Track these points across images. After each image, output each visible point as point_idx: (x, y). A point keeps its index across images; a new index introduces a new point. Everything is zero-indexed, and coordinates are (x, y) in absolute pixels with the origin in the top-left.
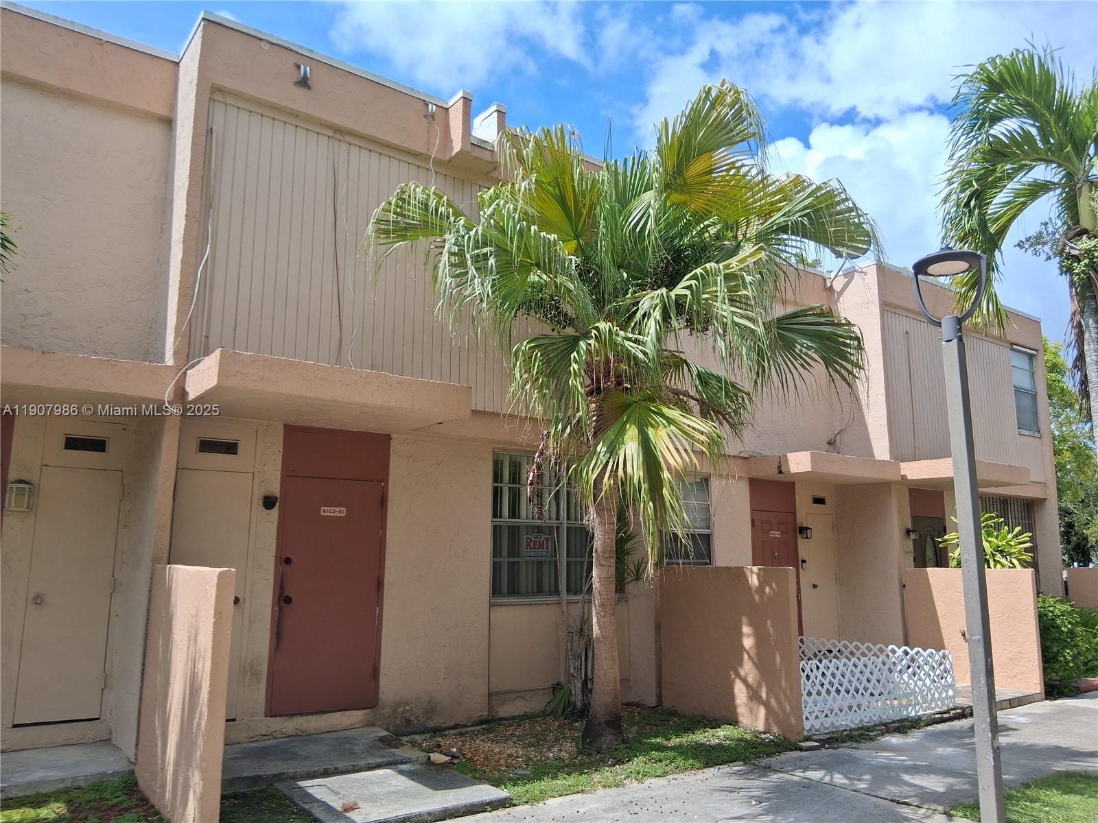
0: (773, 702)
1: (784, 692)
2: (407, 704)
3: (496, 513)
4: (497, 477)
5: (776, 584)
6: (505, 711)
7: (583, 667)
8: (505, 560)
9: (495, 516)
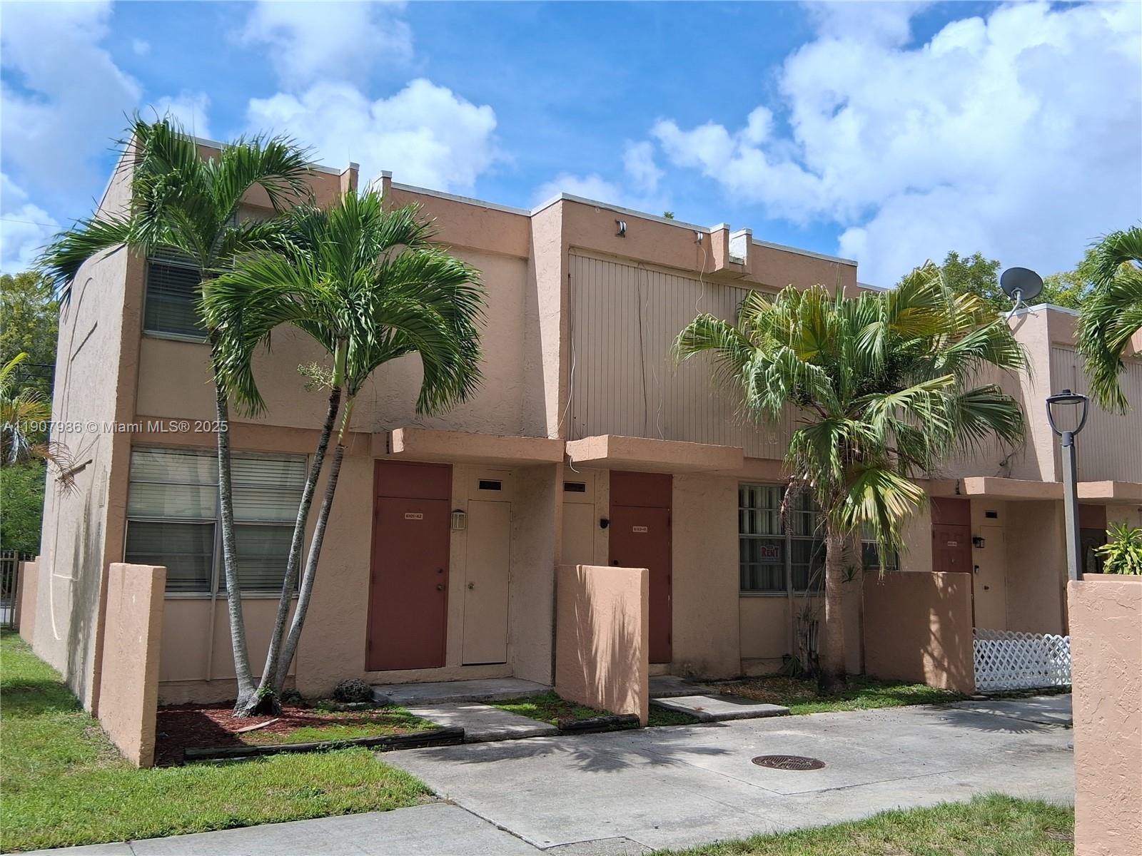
0: (953, 669)
1: (961, 662)
3: (741, 530)
4: (741, 504)
5: (957, 586)
6: (752, 672)
7: (808, 643)
8: (748, 564)
9: (740, 532)
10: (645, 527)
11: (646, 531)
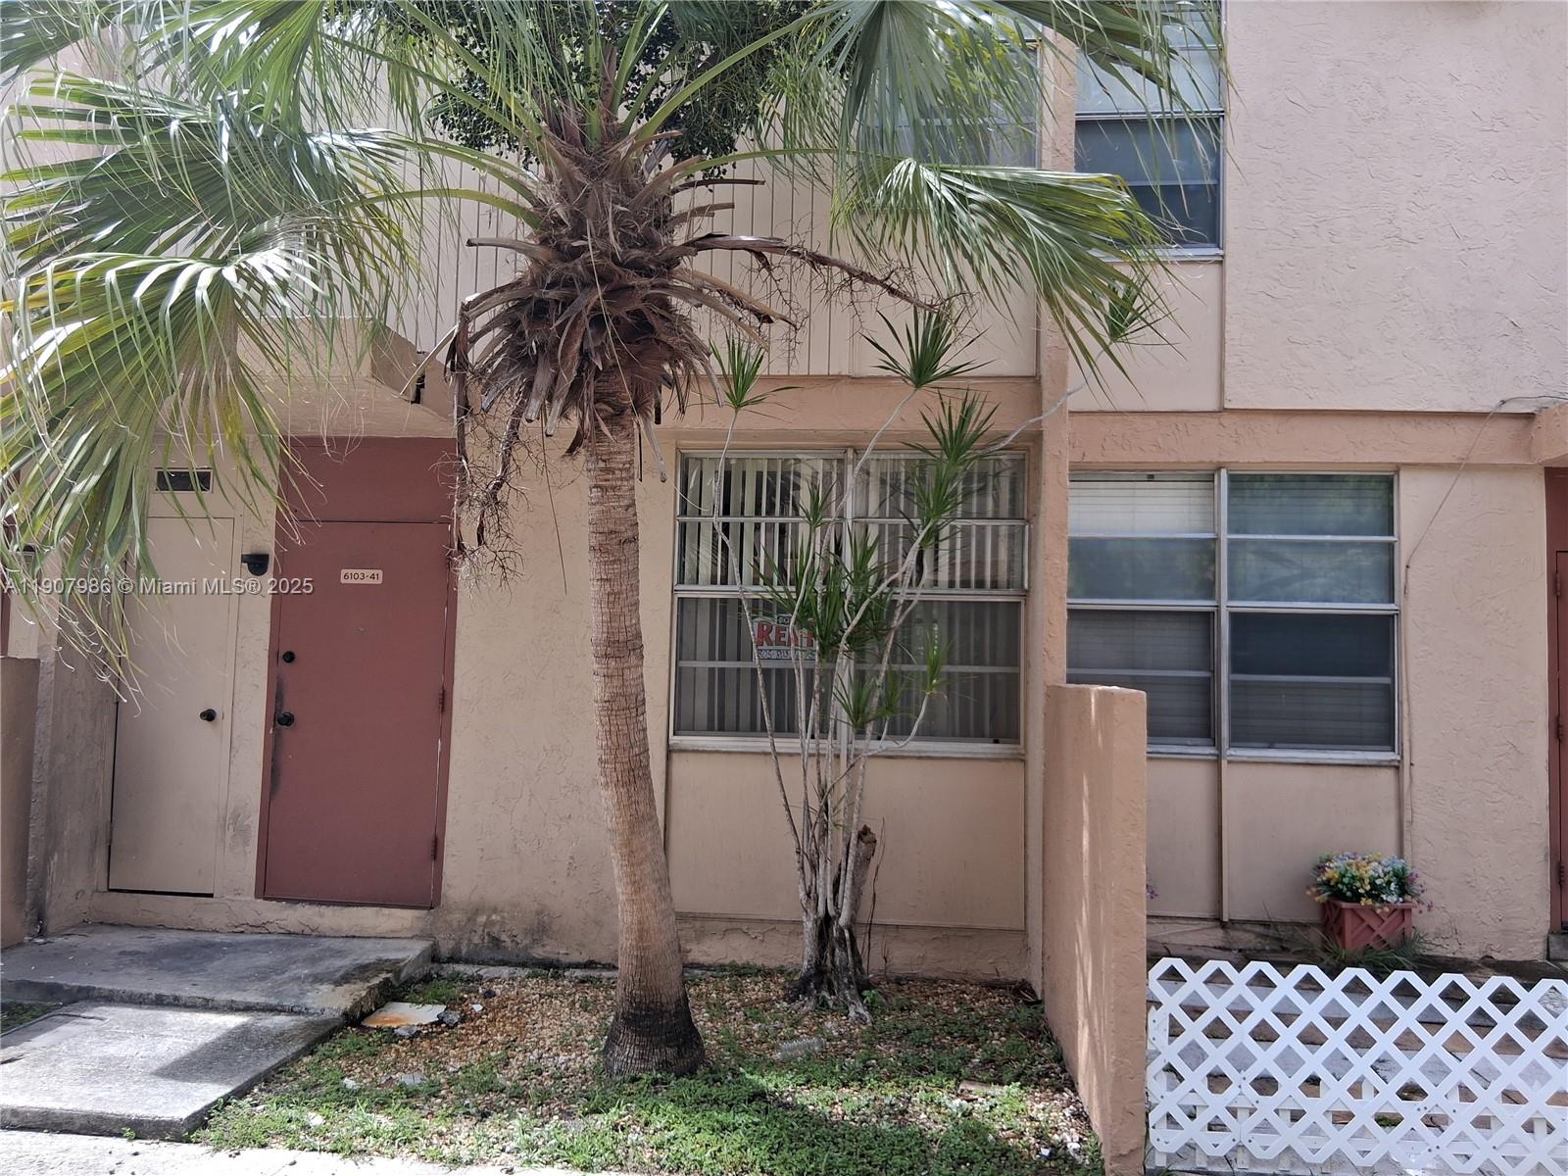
2: (495, 910)
6: (704, 951)
8: (703, 665)
9: (681, 581)
10: (376, 572)
11: (380, 582)
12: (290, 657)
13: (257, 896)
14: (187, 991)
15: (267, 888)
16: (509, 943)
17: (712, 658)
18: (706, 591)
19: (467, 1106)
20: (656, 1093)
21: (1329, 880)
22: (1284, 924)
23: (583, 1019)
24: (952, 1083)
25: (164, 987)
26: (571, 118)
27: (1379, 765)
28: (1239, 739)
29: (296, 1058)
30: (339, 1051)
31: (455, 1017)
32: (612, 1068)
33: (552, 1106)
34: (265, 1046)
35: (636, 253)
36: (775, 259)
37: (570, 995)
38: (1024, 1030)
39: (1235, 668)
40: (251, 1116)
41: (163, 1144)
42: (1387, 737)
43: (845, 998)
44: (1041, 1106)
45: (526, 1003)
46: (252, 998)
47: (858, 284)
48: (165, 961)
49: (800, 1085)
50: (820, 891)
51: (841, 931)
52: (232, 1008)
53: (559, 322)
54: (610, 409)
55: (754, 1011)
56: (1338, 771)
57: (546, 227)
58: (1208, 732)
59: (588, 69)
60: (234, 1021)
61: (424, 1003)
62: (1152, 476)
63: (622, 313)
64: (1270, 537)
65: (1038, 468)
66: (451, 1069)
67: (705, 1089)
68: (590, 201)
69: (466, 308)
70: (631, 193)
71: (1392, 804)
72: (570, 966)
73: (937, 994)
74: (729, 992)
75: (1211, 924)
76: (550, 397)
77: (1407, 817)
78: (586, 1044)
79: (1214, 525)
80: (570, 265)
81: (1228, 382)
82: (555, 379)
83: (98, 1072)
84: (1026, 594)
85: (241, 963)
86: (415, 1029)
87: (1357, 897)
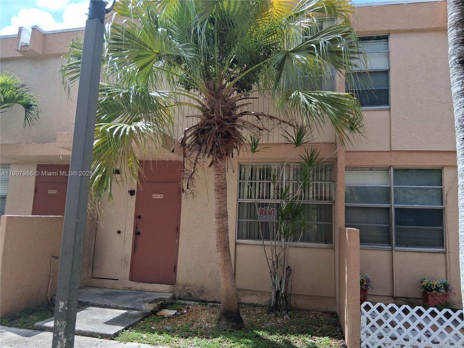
6: (245, 299)
8: (245, 220)
9: (239, 198)
10: (161, 195)
11: (162, 198)
12: (139, 217)
13: (129, 280)
14: (112, 304)
15: (132, 279)
16: (193, 295)
17: (247, 219)
18: (246, 201)
19: (182, 335)
20: (231, 334)
21: (424, 285)
22: (412, 298)
23: (212, 316)
24: (310, 336)
25: (107, 302)
26: (211, 84)
27: (439, 252)
28: (397, 245)
29: (140, 321)
30: (150, 320)
31: (179, 313)
32: (219, 327)
33: (204, 336)
34: (132, 318)
35: (226, 117)
36: (261, 117)
37: (209, 309)
38: (333, 324)
39: (397, 223)
40: (129, 334)
41: (108, 340)
42: (442, 244)
43: (283, 314)
44: (334, 343)
45: (198, 311)
46: (128, 306)
47: (282, 124)
48: (106, 296)
49: (269, 334)
50: (276, 283)
51: (282, 295)
52: (123, 309)
53: (208, 134)
54: (220, 155)
55: (258, 316)
56: (428, 254)
57: (205, 111)
58: (389, 242)
59: (215, 73)
60: (124, 312)
61: (172, 310)
62: (371, 169)
63: (223, 131)
64: (406, 186)
65: (337, 167)
66: (178, 326)
67: (243, 333)
68: (216, 105)
69: (186, 131)
70: (226, 102)
71: (444, 264)
72: (210, 302)
73: (309, 314)
74: (251, 311)
75: (391, 298)
76: (205, 152)
77: (448, 268)
78: (213, 322)
79: (390, 184)
80: (211, 120)
81: (392, 143)
82: (207, 148)
83: (91, 322)
84: (334, 202)
85: (125, 297)
86: (169, 316)
87: (432, 290)
